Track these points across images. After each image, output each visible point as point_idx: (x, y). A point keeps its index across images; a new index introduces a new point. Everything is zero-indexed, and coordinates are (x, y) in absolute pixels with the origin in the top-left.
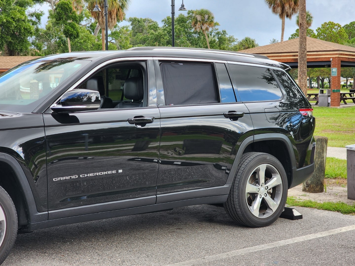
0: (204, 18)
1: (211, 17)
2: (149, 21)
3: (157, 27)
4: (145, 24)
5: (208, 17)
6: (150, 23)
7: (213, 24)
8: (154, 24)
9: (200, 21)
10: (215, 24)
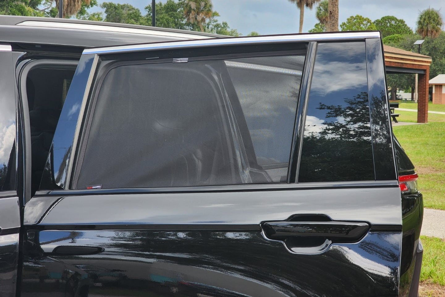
0: (200, 6)
1: (208, 5)
2: (130, 8)
3: (138, 16)
4: (124, 12)
5: (205, 5)
6: (129, 10)
7: (210, 14)
8: (135, 11)
9: (194, 10)
10: (214, 13)
